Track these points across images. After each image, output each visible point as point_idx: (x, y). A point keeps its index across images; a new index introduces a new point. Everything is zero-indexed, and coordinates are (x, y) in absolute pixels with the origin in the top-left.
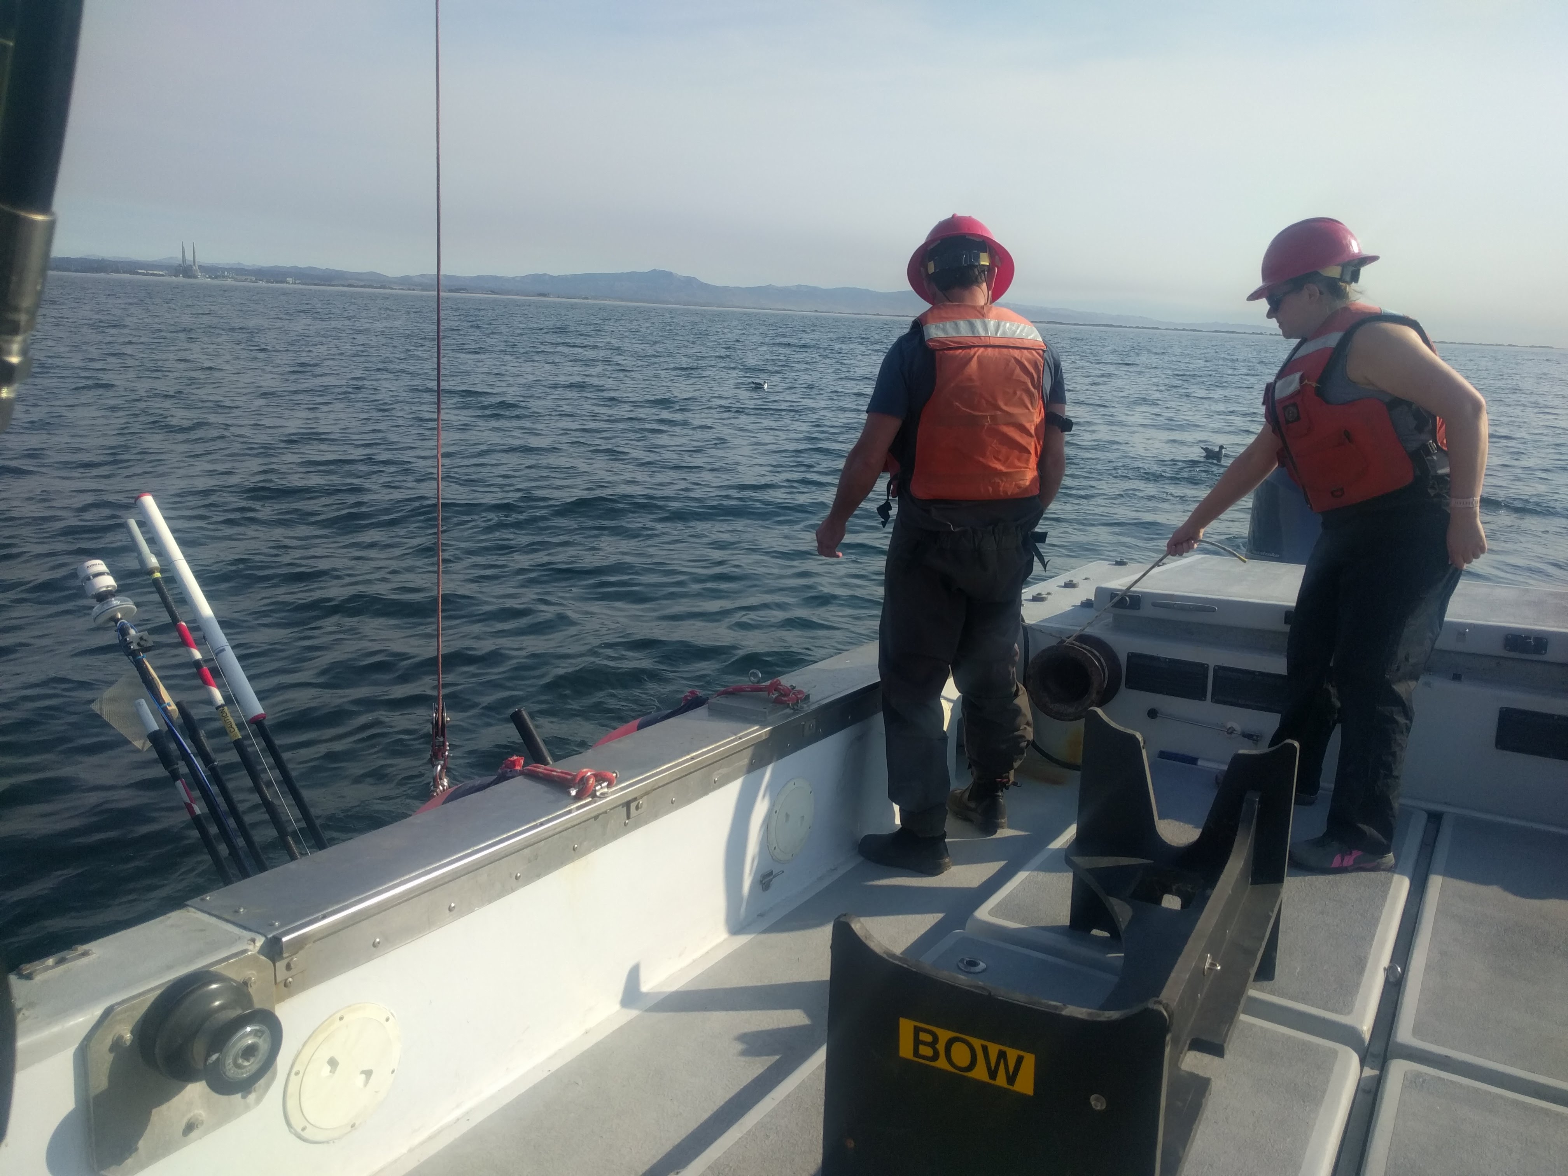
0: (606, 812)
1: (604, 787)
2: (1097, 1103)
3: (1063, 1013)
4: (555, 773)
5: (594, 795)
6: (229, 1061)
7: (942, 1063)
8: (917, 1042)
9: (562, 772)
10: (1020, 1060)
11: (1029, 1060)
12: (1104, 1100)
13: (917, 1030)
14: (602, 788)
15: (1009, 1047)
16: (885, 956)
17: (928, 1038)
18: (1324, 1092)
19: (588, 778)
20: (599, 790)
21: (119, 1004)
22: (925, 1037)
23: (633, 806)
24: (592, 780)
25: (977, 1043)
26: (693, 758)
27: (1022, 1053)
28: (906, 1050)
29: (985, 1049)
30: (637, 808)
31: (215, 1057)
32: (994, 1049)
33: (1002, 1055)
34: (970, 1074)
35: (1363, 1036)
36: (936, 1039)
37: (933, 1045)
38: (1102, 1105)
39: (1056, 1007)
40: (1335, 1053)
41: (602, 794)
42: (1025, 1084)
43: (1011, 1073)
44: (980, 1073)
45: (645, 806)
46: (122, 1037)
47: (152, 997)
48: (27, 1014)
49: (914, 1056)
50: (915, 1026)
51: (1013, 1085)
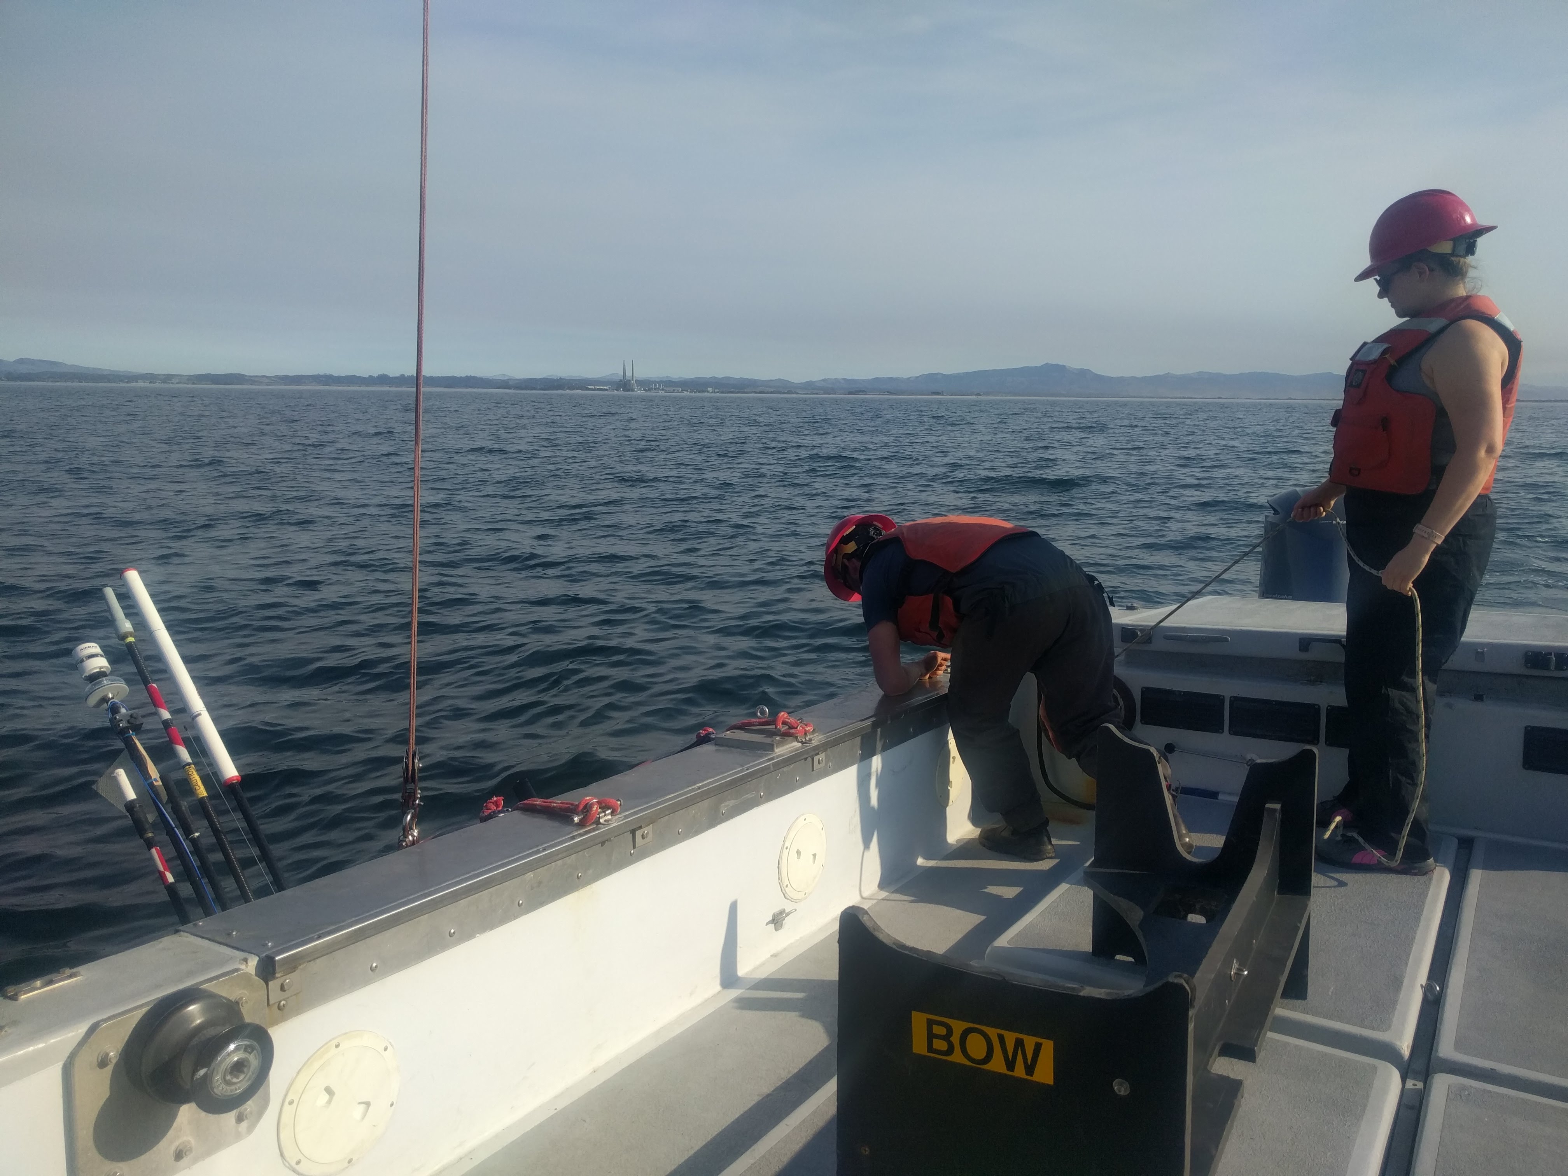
0: (609, 840)
1: (608, 814)
2: (1121, 1088)
3: (1081, 994)
4: (557, 805)
5: (598, 822)
6: (218, 1078)
7: (957, 1057)
8: (931, 1036)
9: (565, 803)
10: (1038, 1047)
11: (1048, 1046)
12: (1128, 1084)
13: (930, 1023)
14: (605, 815)
15: (1027, 1034)
16: (894, 947)
17: (942, 1031)
18: (1365, 1106)
19: (591, 806)
20: (602, 817)
21: (105, 1020)
22: (939, 1030)
23: (638, 834)
24: (596, 806)
25: (993, 1032)
26: (699, 788)
27: (1040, 1040)
28: (919, 1046)
29: (1001, 1038)
30: (643, 837)
31: (202, 1072)
32: (1011, 1038)
33: (1019, 1043)
34: (988, 1067)
35: (1402, 1052)
36: (950, 1031)
37: (947, 1038)
38: (1125, 1091)
39: (1073, 989)
40: (1375, 1068)
41: (605, 821)
42: (1044, 1073)
43: (1029, 1063)
44: (997, 1065)
45: (650, 835)
46: (107, 1054)
47: (139, 1014)
48: (9, 1031)
49: (928, 1051)
50: (928, 1019)
51: (1032, 1075)
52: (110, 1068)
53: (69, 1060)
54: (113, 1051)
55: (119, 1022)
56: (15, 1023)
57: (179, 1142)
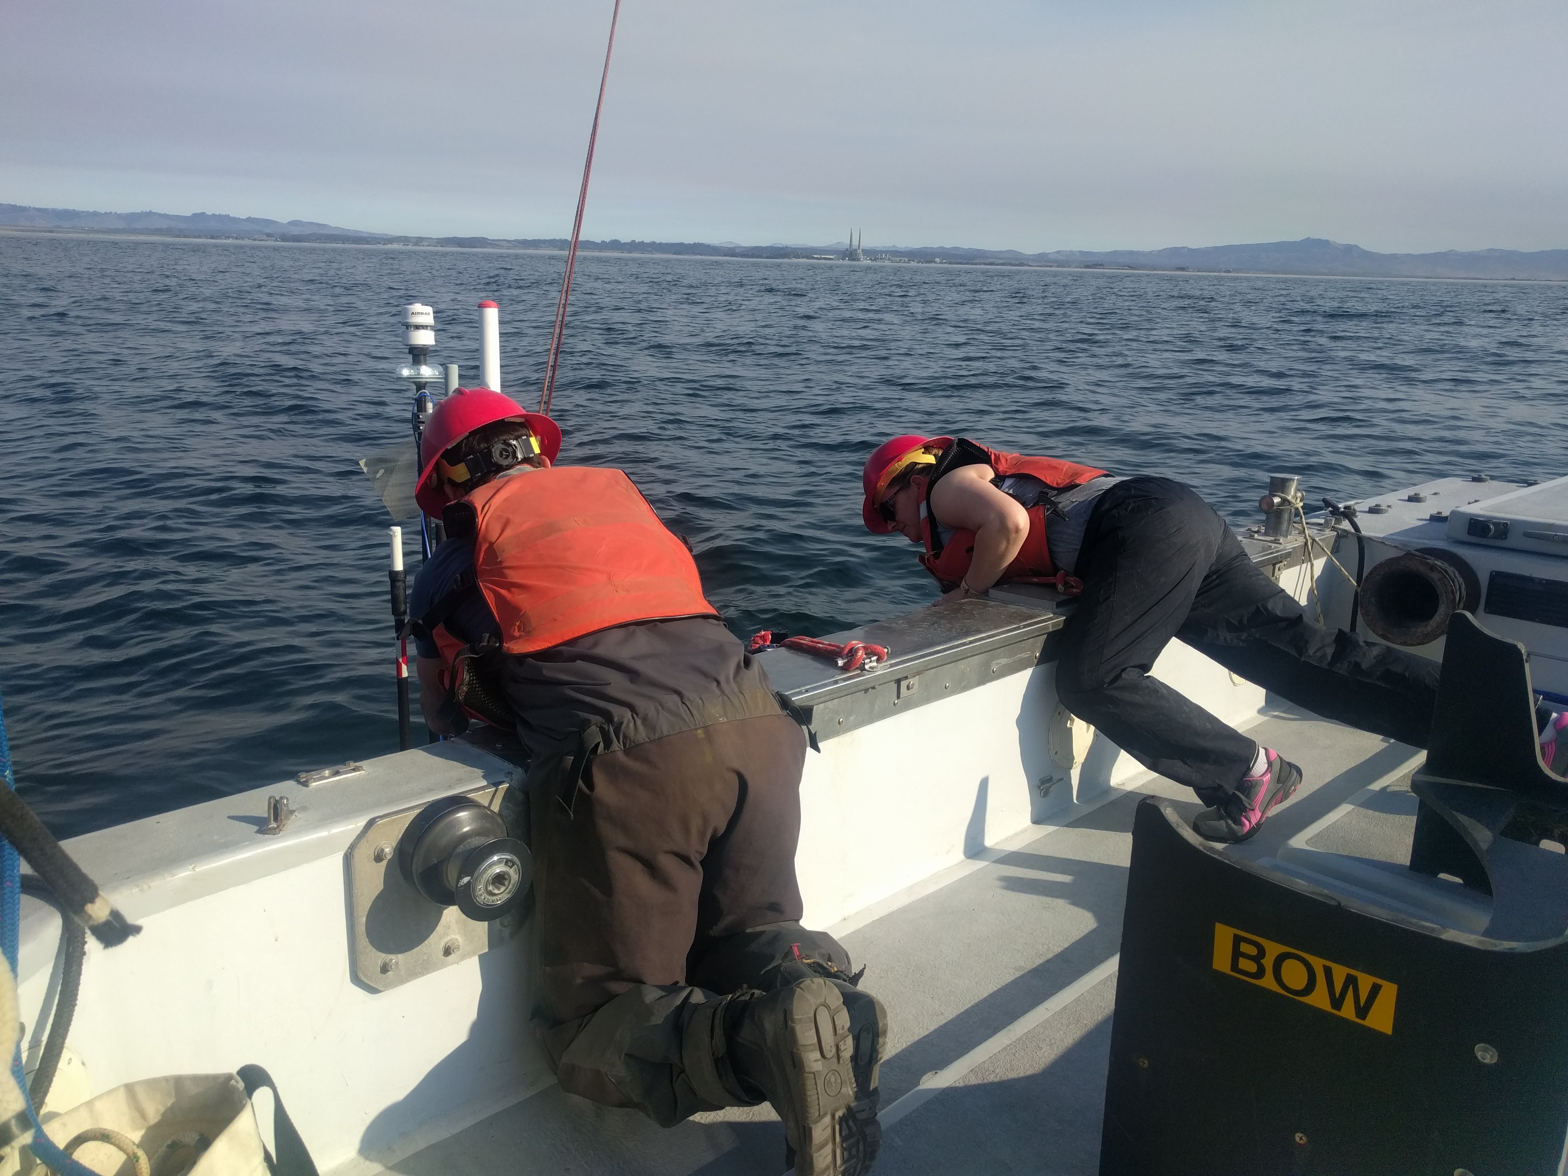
0: (873, 688)
1: (874, 661)
2: (1486, 1055)
3: (1444, 937)
4: (821, 645)
5: (862, 668)
6: (481, 887)
7: (1268, 982)
8: (1237, 954)
9: (829, 645)
10: (1376, 989)
11: (1389, 992)
12: (1494, 1050)
13: (1237, 940)
14: (870, 662)
15: (1363, 971)
17: (1253, 951)
19: (857, 650)
20: (867, 663)
21: (381, 817)
22: (1248, 949)
23: (904, 684)
24: (861, 652)
25: (1318, 963)
26: (971, 642)
27: (1379, 981)
28: (1221, 962)
29: (1328, 972)
30: (908, 688)
31: (466, 880)
33: (1351, 981)
34: (1307, 1000)
36: (1262, 953)
37: (1258, 958)
38: (1492, 1057)
39: (1433, 930)
41: (870, 668)
42: (1381, 1020)
43: (1362, 1004)
44: (1319, 999)
45: (916, 687)
46: (383, 850)
47: (412, 815)
48: (299, 816)
49: (1231, 970)
50: (1235, 936)
51: (1364, 1018)
52: (384, 863)
53: (350, 851)
54: (388, 847)
55: (393, 820)
56: (304, 809)
57: (446, 939)
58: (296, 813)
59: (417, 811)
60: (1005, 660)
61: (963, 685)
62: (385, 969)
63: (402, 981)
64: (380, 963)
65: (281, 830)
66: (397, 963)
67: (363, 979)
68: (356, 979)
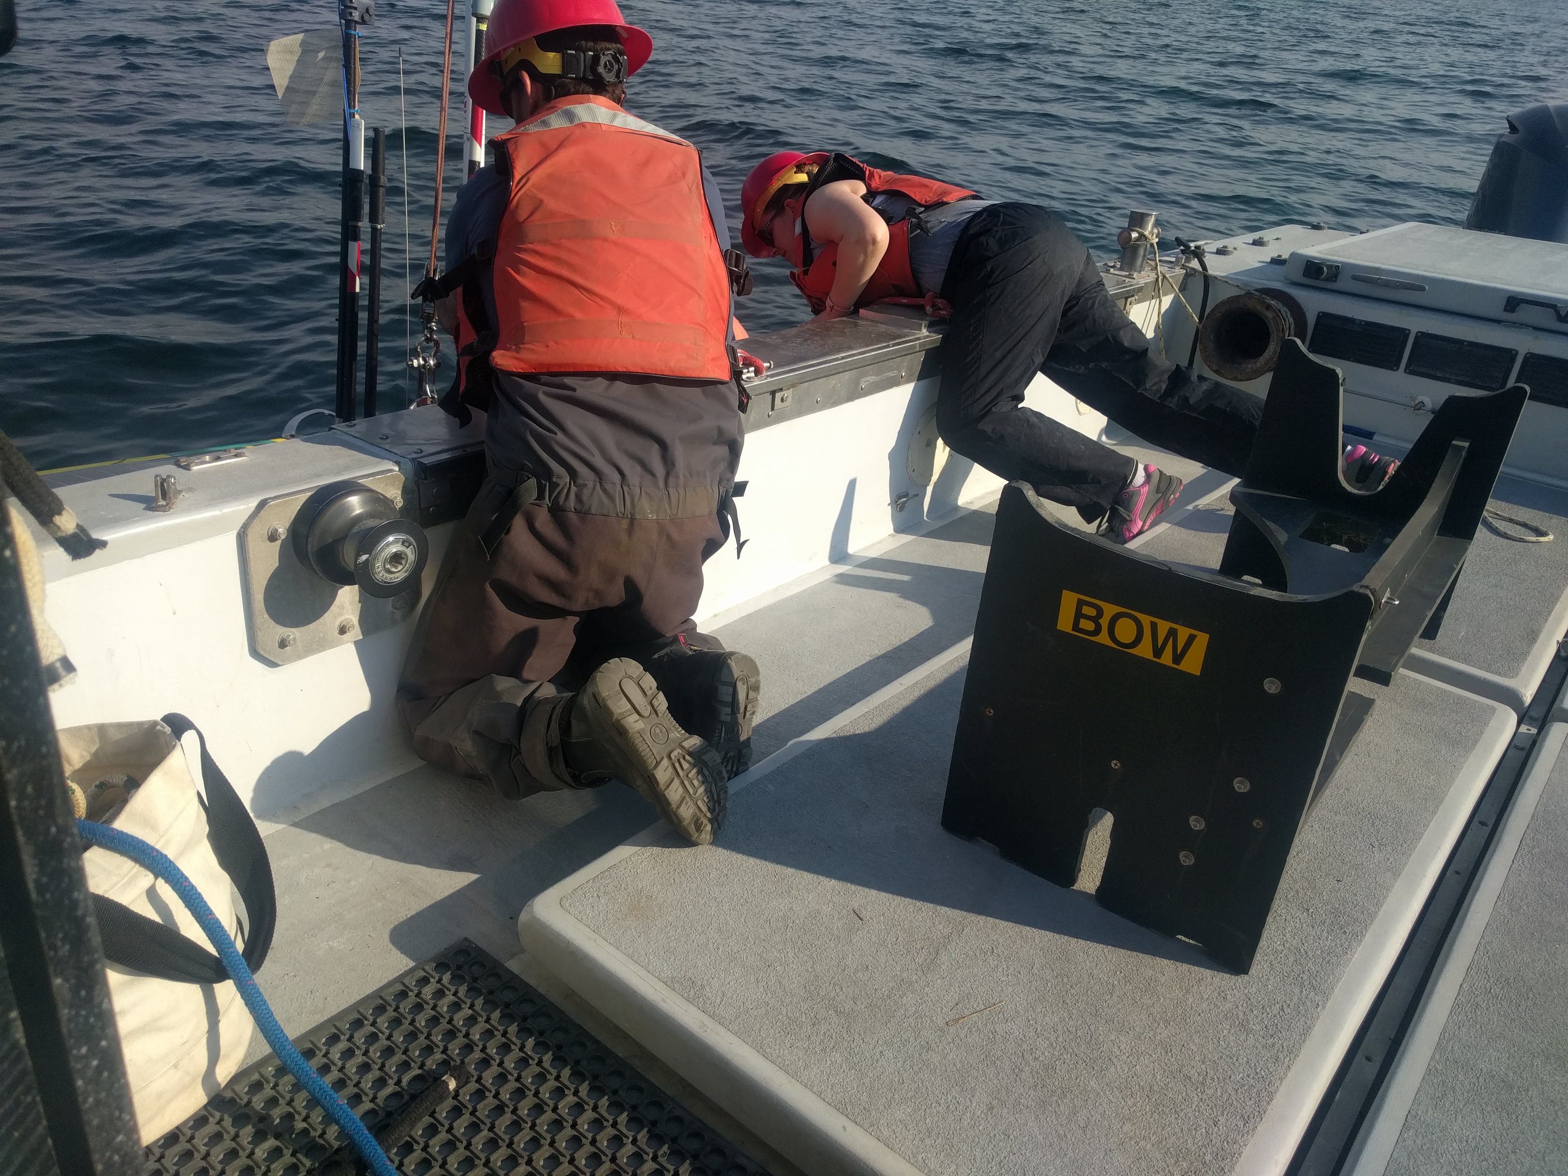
1: (750, 372)
2: (1272, 687)
6: (379, 564)
7: (1103, 638)
8: (1079, 615)
10: (1191, 639)
11: (1202, 639)
12: (1280, 684)
13: (1080, 604)
15: (1182, 625)
16: (1057, 525)
17: (1092, 612)
18: (1476, 742)
20: (744, 374)
21: (274, 499)
22: (1087, 610)
23: (778, 396)
25: (1146, 619)
26: (843, 358)
27: (1195, 632)
28: (1065, 623)
29: (1154, 626)
30: (782, 400)
31: (364, 557)
32: (1163, 626)
33: (1172, 633)
34: (1132, 651)
35: (1525, 699)
36: (1101, 614)
37: (1095, 619)
38: (1276, 688)
39: (1244, 587)
40: (1494, 710)
41: (747, 378)
42: (1193, 664)
43: (1179, 652)
44: (1144, 650)
45: (790, 400)
46: (276, 530)
47: (303, 498)
48: (187, 496)
49: (1074, 630)
50: (1078, 599)
51: (1178, 664)
52: (279, 543)
53: (243, 530)
54: (281, 528)
55: (285, 502)
56: (190, 490)
57: (340, 619)
58: (184, 493)
59: (309, 494)
60: (874, 377)
61: (834, 400)
62: (283, 644)
63: (300, 657)
64: (277, 639)
65: (170, 508)
66: (295, 639)
67: (262, 652)
68: (255, 653)
